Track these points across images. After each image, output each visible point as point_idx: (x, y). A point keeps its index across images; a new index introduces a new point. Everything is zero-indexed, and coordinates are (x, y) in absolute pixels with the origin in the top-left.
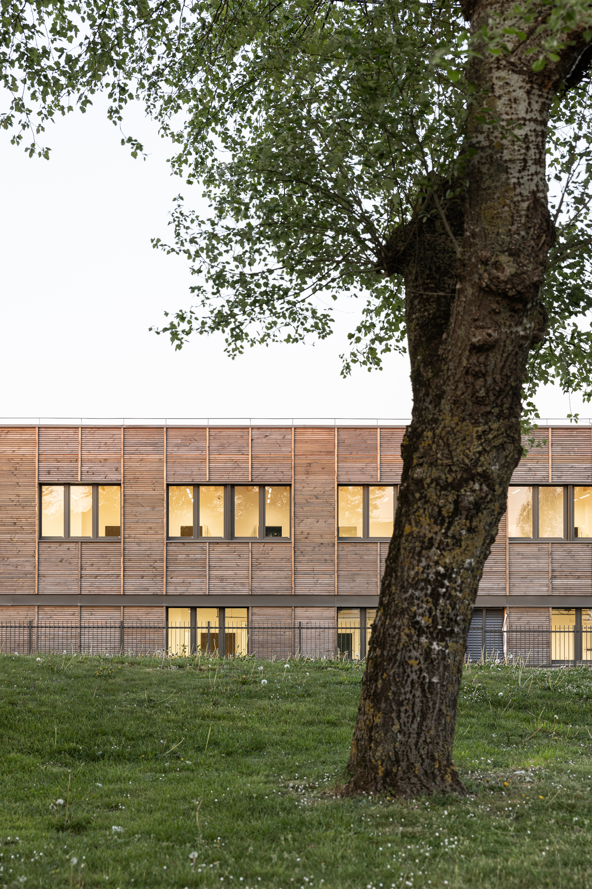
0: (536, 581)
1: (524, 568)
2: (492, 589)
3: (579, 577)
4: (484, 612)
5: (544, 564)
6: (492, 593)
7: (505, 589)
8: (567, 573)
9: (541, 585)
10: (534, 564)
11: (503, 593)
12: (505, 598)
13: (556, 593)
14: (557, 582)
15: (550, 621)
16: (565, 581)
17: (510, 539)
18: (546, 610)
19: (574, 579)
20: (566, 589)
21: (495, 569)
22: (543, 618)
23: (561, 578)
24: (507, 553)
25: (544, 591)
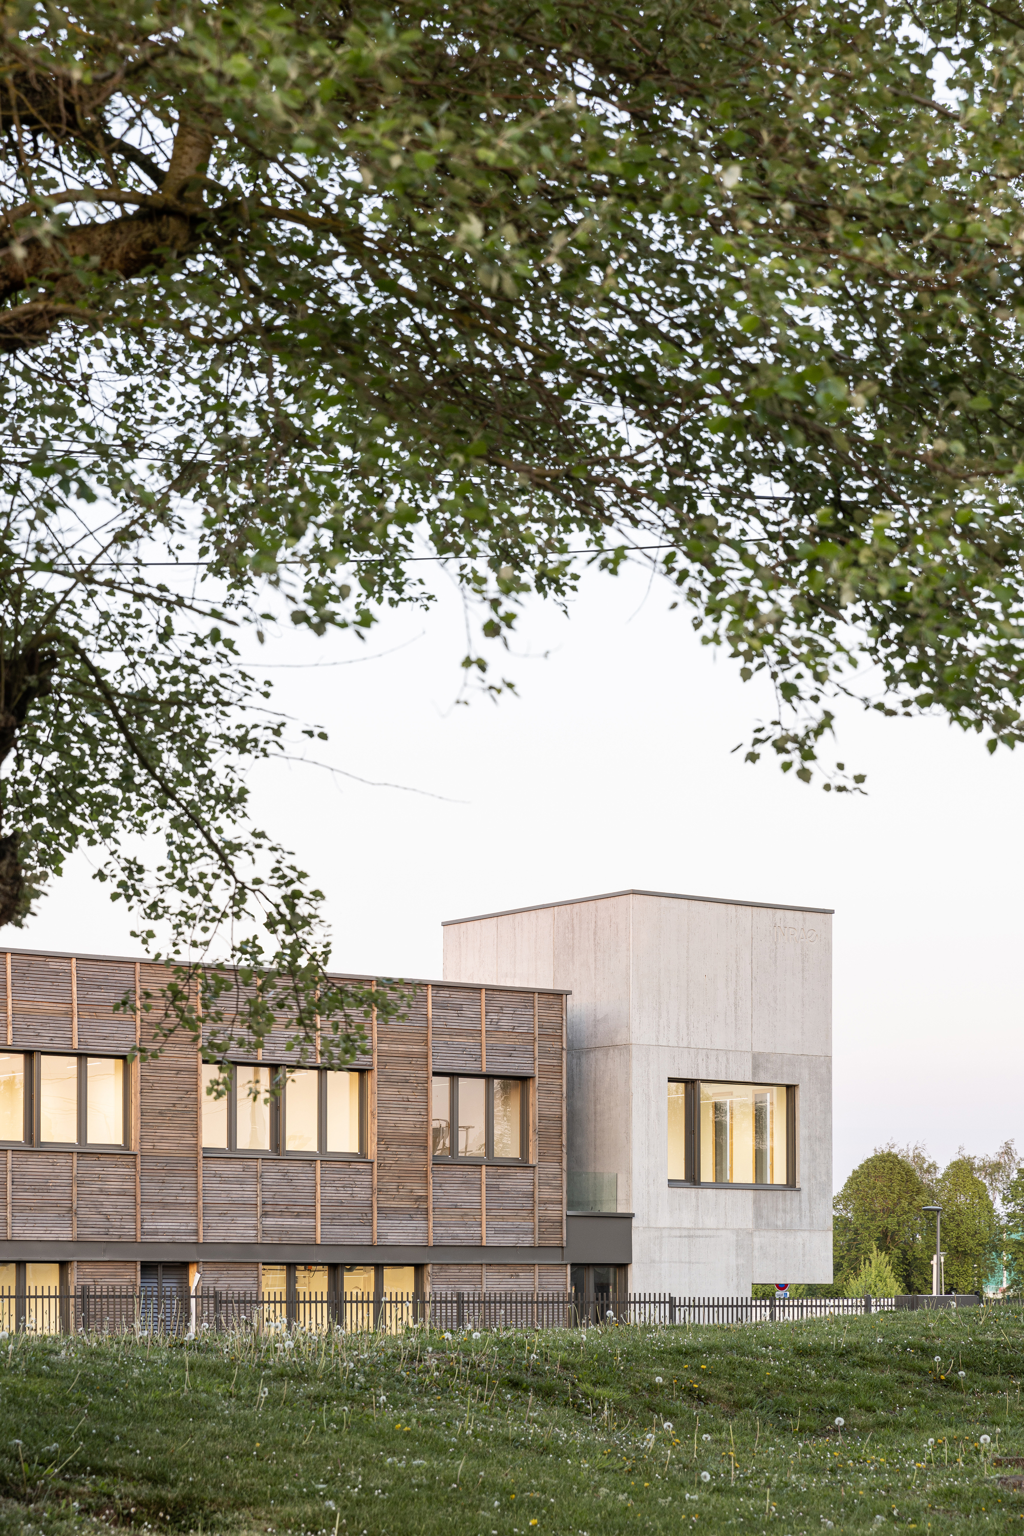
0: (240, 1220)
1: (223, 1198)
2: (177, 1232)
3: (298, 1215)
4: (160, 1269)
5: (249, 1192)
6: (178, 1238)
7: (196, 1232)
8: (282, 1208)
9: (247, 1227)
10: (239, 1193)
11: (192, 1239)
12: (194, 1247)
13: (268, 1240)
14: (269, 1221)
15: (259, 1285)
16: (280, 1221)
17: (205, 1150)
18: (253, 1267)
19: (292, 1217)
20: (281, 1232)
21: (182, 1199)
22: (250, 1281)
23: (274, 1216)
24: (200, 1173)
25: (250, 1236)
